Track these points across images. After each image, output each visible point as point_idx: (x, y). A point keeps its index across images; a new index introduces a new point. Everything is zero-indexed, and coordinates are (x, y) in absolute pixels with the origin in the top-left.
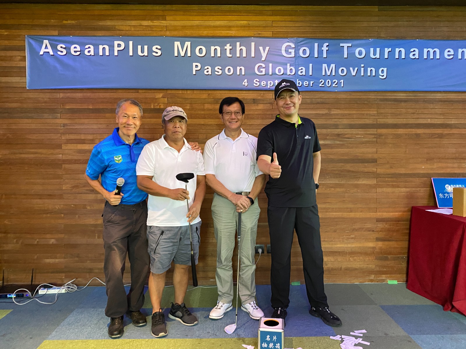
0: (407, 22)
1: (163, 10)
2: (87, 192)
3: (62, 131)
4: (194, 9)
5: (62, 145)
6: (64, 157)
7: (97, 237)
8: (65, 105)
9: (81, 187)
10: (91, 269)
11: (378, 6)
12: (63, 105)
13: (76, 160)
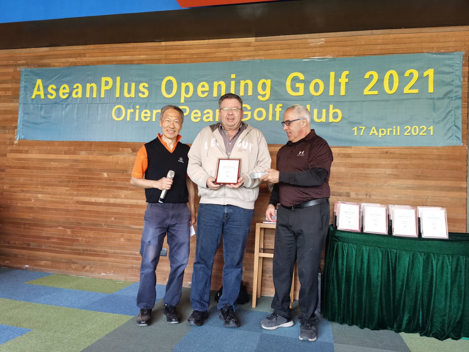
0: (281, 51)
1: (84, 49)
2: (20, 191)
3: (8, 143)
4: (106, 47)
5: (8, 154)
6: (7, 164)
7: (23, 228)
8: (12, 124)
9: (16, 188)
10: (16, 255)
11: (254, 38)
12: (11, 124)
13: (15, 166)
